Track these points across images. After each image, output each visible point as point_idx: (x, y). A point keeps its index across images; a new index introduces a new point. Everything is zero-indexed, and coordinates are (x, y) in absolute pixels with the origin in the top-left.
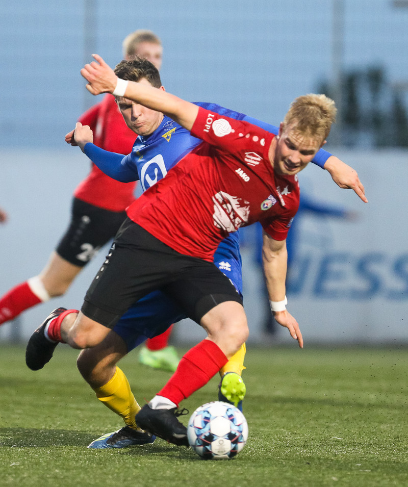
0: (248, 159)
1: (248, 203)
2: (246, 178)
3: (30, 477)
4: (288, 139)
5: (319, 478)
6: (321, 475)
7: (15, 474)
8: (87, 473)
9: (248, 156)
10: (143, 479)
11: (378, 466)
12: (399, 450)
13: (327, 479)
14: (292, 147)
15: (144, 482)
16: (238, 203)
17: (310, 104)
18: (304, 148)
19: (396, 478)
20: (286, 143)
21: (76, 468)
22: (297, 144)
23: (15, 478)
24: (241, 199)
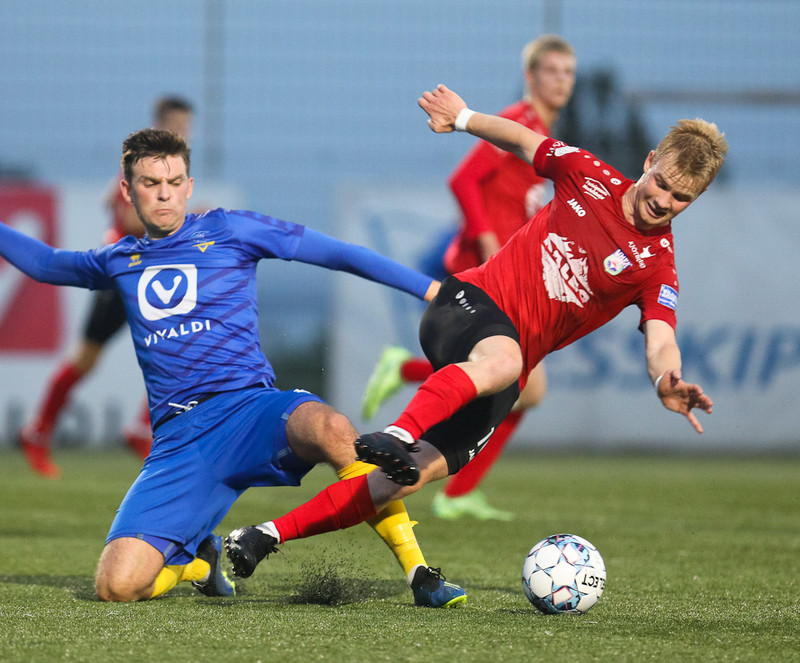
0: (590, 187)
1: (584, 252)
2: (581, 213)
3: (133, 631)
4: (660, 175)
5: (528, 632)
6: (529, 628)
7: (114, 626)
8: (211, 625)
9: (590, 184)
10: (288, 634)
11: (608, 616)
12: (636, 594)
13: (539, 634)
14: (664, 186)
15: (289, 639)
16: (570, 250)
17: (697, 133)
18: (678, 190)
19: (632, 632)
20: (656, 180)
21: (195, 619)
22: (670, 182)
23: (114, 633)
24: (573, 243)
